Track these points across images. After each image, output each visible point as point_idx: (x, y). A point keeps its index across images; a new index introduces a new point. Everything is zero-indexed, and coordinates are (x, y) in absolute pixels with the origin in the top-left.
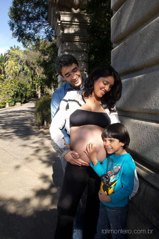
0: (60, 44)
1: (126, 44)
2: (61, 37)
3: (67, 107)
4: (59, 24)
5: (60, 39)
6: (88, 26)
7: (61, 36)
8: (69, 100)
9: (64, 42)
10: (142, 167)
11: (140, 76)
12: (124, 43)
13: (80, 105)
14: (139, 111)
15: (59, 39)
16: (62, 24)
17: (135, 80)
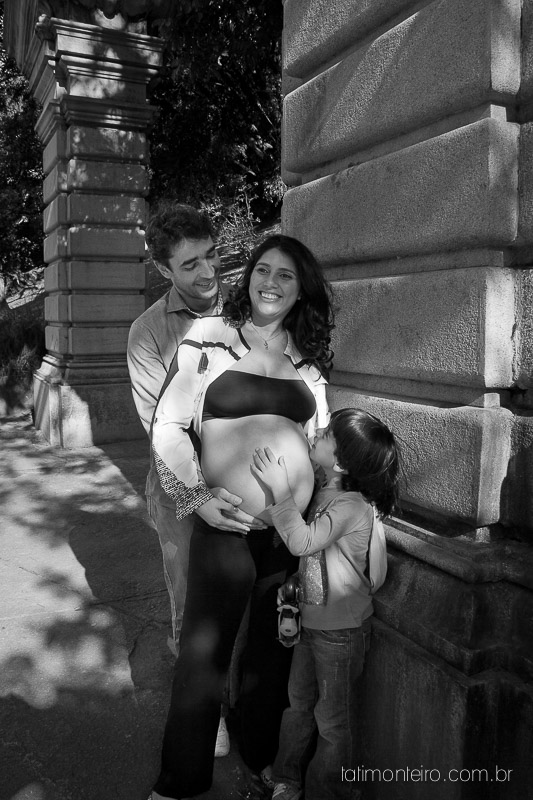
0: (53, 132)
1: (339, 183)
2: (58, 109)
3: (204, 364)
4: (53, 63)
5: (55, 113)
6: (150, 75)
7: (58, 105)
8: (207, 344)
9: (68, 126)
10: (397, 523)
11: (387, 280)
12: (333, 178)
13: (237, 358)
14: (383, 373)
15: (50, 114)
16: (60, 62)
17: (370, 287)
